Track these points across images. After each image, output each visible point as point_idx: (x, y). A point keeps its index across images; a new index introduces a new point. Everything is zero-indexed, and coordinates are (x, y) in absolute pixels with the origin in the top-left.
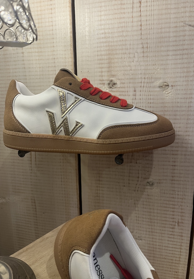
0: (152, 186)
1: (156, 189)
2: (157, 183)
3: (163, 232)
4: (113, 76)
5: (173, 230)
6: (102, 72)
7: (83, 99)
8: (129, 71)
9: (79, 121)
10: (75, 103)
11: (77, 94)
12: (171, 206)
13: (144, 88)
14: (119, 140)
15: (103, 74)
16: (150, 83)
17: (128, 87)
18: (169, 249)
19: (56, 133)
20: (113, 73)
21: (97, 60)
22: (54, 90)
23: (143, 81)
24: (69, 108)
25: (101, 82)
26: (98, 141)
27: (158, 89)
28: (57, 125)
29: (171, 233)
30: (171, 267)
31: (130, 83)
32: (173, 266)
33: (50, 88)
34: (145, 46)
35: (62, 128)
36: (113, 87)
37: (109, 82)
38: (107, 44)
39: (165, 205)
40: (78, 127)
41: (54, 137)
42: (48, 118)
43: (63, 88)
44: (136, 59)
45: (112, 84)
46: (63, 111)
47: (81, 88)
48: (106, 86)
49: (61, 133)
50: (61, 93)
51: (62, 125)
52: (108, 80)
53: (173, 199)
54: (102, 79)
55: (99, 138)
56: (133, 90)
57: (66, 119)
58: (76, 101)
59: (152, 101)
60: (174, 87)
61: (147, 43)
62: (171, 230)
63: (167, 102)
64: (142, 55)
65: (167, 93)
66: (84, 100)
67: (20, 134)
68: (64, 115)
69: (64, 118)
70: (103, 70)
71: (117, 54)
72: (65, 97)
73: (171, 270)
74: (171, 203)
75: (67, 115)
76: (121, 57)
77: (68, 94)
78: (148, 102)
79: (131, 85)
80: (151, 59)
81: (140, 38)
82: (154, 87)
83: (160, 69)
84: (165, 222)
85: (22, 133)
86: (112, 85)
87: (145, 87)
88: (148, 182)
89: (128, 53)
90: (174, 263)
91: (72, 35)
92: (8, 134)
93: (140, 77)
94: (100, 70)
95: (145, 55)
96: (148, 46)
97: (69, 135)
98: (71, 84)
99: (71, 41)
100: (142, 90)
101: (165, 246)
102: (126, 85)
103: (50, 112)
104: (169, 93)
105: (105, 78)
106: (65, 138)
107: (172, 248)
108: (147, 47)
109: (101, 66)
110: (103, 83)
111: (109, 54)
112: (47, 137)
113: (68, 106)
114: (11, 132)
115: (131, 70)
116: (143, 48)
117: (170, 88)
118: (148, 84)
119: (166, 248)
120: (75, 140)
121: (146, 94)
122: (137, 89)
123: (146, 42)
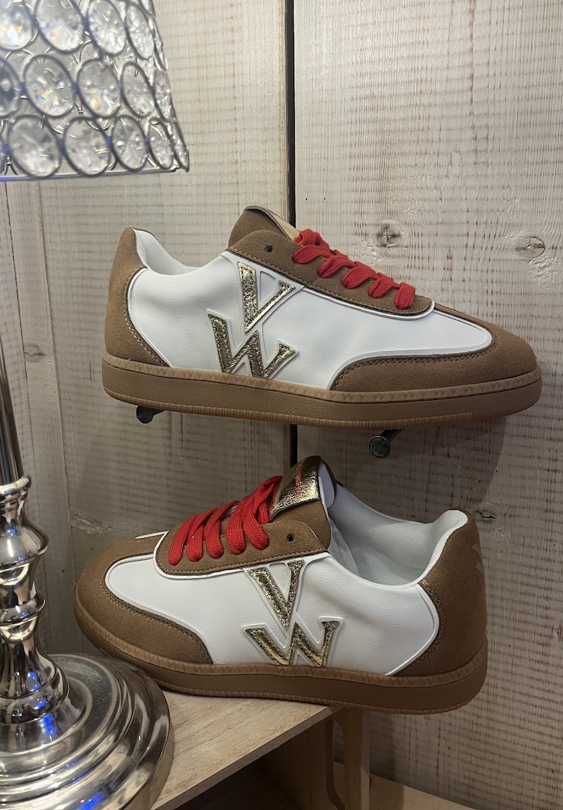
0: (490, 522)
1: (500, 531)
2: (505, 515)
3: (517, 652)
4: (392, 214)
5: (544, 649)
6: (361, 202)
7: (299, 287)
8: (436, 201)
9: (287, 343)
10: (280, 297)
11: (284, 275)
12: (542, 583)
13: (476, 251)
14: (384, 394)
15: (365, 207)
16: (492, 238)
17: (431, 245)
18: (532, 700)
19: (231, 370)
20: (392, 206)
21: (350, 169)
22: (228, 264)
23: (472, 232)
24: (264, 308)
25: (358, 230)
26: (332, 396)
27: (515, 256)
28: (235, 350)
29: (539, 657)
30: (538, 754)
31: (437, 235)
32: (542, 751)
33: (220, 257)
34: (482, 134)
35: (245, 359)
36: (392, 243)
37: (378, 230)
38: (378, 126)
39: (525, 579)
40: (283, 356)
41: (225, 379)
42: (212, 333)
43: (250, 260)
44: (455, 170)
45: (387, 237)
46: (249, 317)
47: (295, 260)
48: (372, 240)
49: (243, 369)
50: (244, 271)
51: (245, 350)
52: (377, 225)
53: (546, 565)
54: (360, 222)
55: (333, 387)
56: (446, 255)
57: (256, 336)
58: (281, 292)
59: (496, 287)
60: (558, 250)
61: (487, 127)
62: (539, 648)
63: (538, 293)
64: (473, 160)
65: (539, 268)
66: (301, 290)
67: (145, 368)
68: (251, 326)
69: (251, 334)
70: (365, 196)
71: (403, 154)
72: (256, 282)
73: (538, 762)
74: (543, 574)
75: (259, 328)
76: (413, 164)
77: (263, 275)
78: (485, 288)
79: (440, 241)
80: (497, 171)
81: (469, 113)
82: (503, 249)
83: (522, 199)
84: (522, 626)
85: (150, 366)
86: (388, 240)
87: (478, 248)
88: (478, 511)
89: (434, 153)
90: (545, 743)
91: (284, 100)
92: (116, 365)
93: (464, 219)
94: (357, 196)
95: (482, 158)
96: (490, 136)
97: (261, 376)
98: (270, 249)
99: (282, 115)
100: (469, 255)
101: (521, 693)
102: (425, 240)
103: (218, 318)
104: (544, 267)
105: (368, 219)
106: (252, 383)
107: (543, 699)
108: (487, 138)
109: (359, 185)
110: (364, 232)
111: (383, 154)
112: (209, 379)
113: (261, 306)
114: (123, 360)
115: (441, 199)
116: (475, 138)
117: (548, 253)
118: (486, 239)
119: (524, 699)
120: (276, 389)
121: (480, 269)
122: (455, 253)
123: (485, 123)
